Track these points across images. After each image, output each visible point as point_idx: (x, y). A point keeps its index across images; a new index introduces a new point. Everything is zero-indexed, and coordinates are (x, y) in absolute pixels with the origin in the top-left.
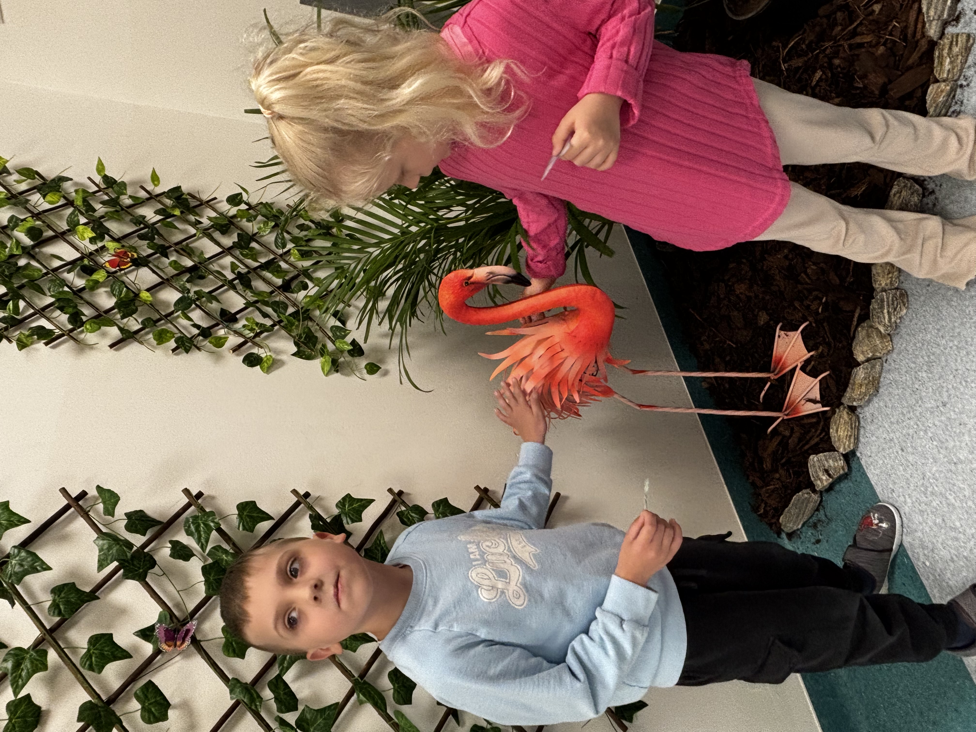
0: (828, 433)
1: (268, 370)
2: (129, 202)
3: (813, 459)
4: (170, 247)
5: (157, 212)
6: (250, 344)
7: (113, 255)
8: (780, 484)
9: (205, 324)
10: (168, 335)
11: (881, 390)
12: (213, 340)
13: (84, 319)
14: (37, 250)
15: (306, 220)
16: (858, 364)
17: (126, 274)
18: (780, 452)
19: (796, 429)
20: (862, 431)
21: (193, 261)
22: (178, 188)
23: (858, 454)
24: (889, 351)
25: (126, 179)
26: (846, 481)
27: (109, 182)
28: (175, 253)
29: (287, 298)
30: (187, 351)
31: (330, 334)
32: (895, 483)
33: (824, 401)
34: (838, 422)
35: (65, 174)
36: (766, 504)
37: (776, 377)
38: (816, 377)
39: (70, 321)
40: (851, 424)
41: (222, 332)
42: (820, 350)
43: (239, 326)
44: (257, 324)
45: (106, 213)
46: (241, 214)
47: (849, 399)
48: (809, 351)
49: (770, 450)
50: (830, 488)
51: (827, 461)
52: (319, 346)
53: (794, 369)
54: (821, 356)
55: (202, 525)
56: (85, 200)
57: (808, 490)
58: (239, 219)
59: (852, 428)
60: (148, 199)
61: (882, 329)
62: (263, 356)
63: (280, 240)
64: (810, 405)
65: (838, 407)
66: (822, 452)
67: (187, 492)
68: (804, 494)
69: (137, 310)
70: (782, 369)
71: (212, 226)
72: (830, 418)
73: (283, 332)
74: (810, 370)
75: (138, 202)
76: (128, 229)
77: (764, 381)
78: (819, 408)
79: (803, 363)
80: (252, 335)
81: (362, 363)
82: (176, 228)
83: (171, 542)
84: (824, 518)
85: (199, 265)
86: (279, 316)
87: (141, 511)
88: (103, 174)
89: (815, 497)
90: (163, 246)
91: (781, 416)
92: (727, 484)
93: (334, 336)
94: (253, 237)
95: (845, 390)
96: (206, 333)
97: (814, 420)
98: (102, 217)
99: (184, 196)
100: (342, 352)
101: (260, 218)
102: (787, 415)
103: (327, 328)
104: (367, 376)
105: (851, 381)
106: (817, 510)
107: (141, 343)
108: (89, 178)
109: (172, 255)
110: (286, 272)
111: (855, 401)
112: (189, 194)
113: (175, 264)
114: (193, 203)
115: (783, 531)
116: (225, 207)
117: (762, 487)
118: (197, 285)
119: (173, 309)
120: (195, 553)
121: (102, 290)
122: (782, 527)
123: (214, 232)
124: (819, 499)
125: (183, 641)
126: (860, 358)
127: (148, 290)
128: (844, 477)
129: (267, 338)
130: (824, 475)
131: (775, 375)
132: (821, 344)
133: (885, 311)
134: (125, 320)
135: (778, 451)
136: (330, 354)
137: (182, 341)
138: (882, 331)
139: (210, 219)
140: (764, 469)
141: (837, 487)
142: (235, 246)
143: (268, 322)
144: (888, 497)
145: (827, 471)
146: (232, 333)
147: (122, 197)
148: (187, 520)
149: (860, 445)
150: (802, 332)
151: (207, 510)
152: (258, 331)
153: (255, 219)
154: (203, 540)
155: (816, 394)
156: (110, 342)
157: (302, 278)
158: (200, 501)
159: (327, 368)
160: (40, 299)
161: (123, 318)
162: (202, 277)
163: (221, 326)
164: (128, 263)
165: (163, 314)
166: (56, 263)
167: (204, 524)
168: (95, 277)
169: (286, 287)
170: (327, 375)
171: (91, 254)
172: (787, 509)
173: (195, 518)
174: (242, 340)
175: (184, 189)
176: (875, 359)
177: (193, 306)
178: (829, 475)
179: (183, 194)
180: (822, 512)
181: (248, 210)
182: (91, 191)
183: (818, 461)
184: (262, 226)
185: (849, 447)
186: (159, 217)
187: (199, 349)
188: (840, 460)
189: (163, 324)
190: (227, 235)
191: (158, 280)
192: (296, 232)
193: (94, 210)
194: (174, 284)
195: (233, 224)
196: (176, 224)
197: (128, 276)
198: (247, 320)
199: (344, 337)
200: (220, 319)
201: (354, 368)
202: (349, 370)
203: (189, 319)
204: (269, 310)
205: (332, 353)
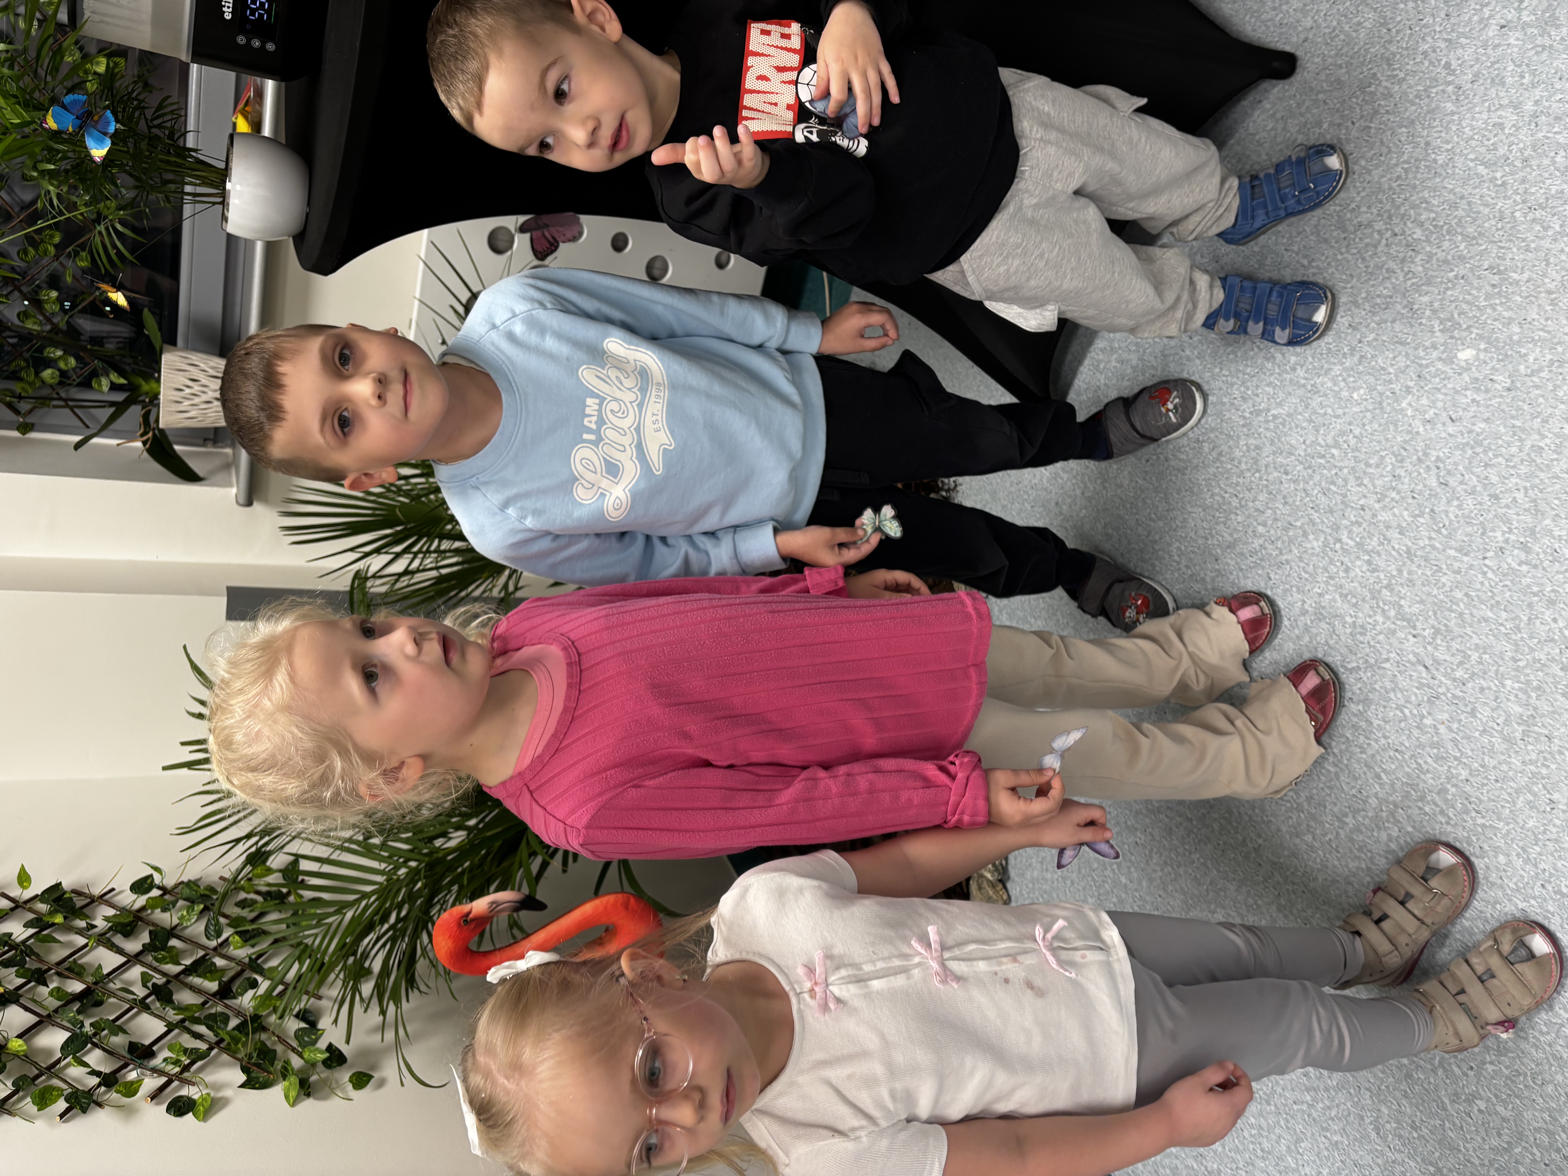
1: (206, 1116)
4: (50, 969)
5: (28, 925)
6: (176, 1083)
9: (106, 1069)
10: (55, 1093)
12: (121, 1089)
15: (249, 893)
21: (85, 982)
22: (57, 886)
28: (55, 978)
29: (227, 1006)
30: (84, 1111)
31: (295, 1044)
41: (133, 1075)
43: (157, 1062)
44: (185, 1051)
46: (152, 904)
52: (279, 1065)
58: (150, 911)
60: (12, 909)
62: (197, 1096)
63: (212, 928)
71: (110, 929)
73: (225, 1057)
80: (177, 1069)
81: (345, 1074)
82: (58, 941)
85: (93, 987)
86: (216, 1035)
90: (38, 970)
93: (300, 1045)
94: (172, 932)
96: (110, 1080)
99: (66, 896)
100: (313, 1065)
101: (181, 903)
103: (289, 1037)
104: (352, 1093)
107: (13, 1114)
109: (53, 981)
110: (223, 970)
112: (74, 891)
113: (58, 993)
114: (79, 902)
116: (128, 899)
118: (93, 1014)
119: (58, 1056)
123: (113, 935)
127: (20, 1036)
129: (201, 1069)
136: (296, 1073)
137: (76, 1098)
139: (107, 919)
142: (146, 948)
143: (202, 1047)
146: (148, 1073)
152: (188, 1061)
153: (174, 907)
157: (247, 974)
159: (293, 1094)
162: (99, 1003)
163: (131, 1067)
165: (45, 1065)
169: (225, 992)
170: (293, 1104)
174: (164, 1080)
175: (66, 885)
177: (89, 1046)
179: (65, 893)
181: (162, 895)
184: (184, 913)
186: (31, 931)
187: (100, 1105)
189: (45, 1081)
190: (132, 937)
191: (33, 1019)
192: (235, 911)
194: (59, 1021)
195: (141, 919)
196: (57, 936)
198: (170, 1050)
199: (315, 1042)
200: (129, 1056)
201: (334, 1085)
202: (327, 1089)
203: (86, 1065)
204: (202, 1029)
205: (301, 1070)
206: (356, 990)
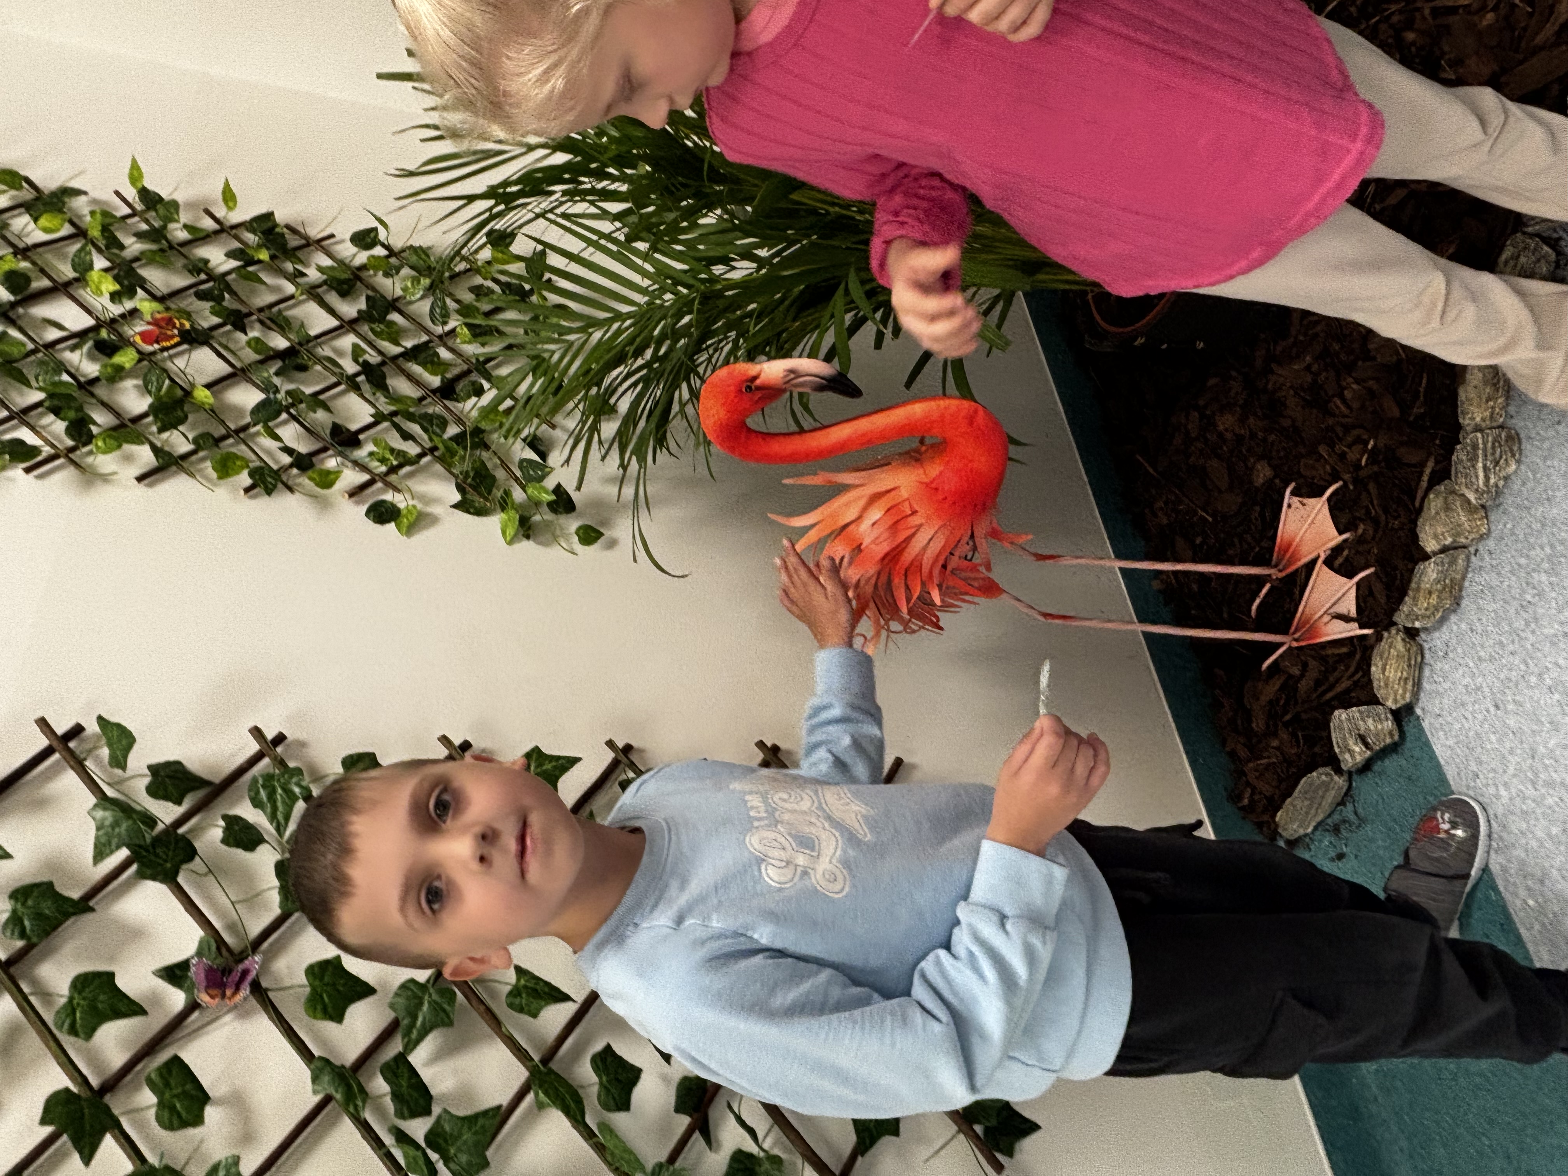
0: (1367, 673)
1: (410, 530)
2: (182, 235)
3: (1340, 716)
4: (250, 314)
5: (230, 255)
6: (379, 485)
7: (149, 323)
8: (1281, 758)
9: (303, 448)
10: (239, 463)
11: (1464, 603)
12: (315, 476)
13: (95, 429)
14: (21, 310)
15: (485, 279)
16: (1426, 557)
17: (171, 357)
18: (1282, 702)
19: (1312, 663)
20: (1427, 672)
21: (288, 339)
22: (269, 216)
23: (1418, 711)
24: (1482, 536)
25: (180, 197)
26: (1395, 756)
27: (150, 199)
28: (258, 325)
29: (446, 407)
30: (269, 492)
31: (519, 474)
32: (1480, 763)
33: (1363, 617)
34: (1385, 655)
35: (75, 184)
36: (1254, 789)
37: (1281, 575)
38: (1350, 576)
39: (69, 431)
40: (1409, 659)
41: (331, 463)
42: (1360, 531)
43: (361, 453)
44: (392, 450)
45: (143, 253)
46: (373, 264)
47: (1407, 616)
48: (1340, 533)
49: (1264, 699)
50: (1366, 767)
51: (1363, 720)
52: (498, 493)
53: (1314, 562)
54: (1360, 540)
55: (280, 791)
56: (106, 229)
57: (1328, 770)
58: (371, 272)
59: (1409, 666)
60: (216, 233)
61: (1472, 497)
62: (402, 505)
63: (438, 310)
64: (1339, 625)
65: (1387, 628)
66: (1357, 705)
67: (256, 732)
68: (1319, 776)
69: (186, 417)
70: (1290, 563)
71: (325, 282)
72: (1372, 648)
73: (438, 467)
74: (1341, 565)
75: (201, 237)
76: (180, 281)
77: (1260, 581)
78: (1354, 630)
79: (1328, 552)
80: (383, 469)
81: (572, 524)
82: (263, 283)
83: (225, 817)
84: (1352, 817)
85: (298, 347)
86: (431, 440)
87: (178, 763)
88: (140, 186)
89: (1340, 781)
90: (238, 312)
91: (1286, 642)
92: (1187, 753)
93: (524, 478)
94: (394, 305)
95: (1400, 600)
96: (303, 463)
97: (1344, 650)
98: (137, 259)
99: (278, 230)
100: (537, 504)
101: (406, 271)
102: (1296, 640)
103: (512, 463)
104: (579, 548)
105: (1413, 585)
106: (1342, 803)
107: (192, 475)
108: (117, 193)
109: (252, 328)
110: (447, 365)
111: (1417, 619)
112: (288, 227)
113: (257, 345)
114: (293, 242)
115: (1281, 836)
116: (347, 250)
117: (1249, 761)
118: (291, 381)
119: (248, 419)
120: (266, 837)
121: (129, 384)
122: (1280, 830)
123: (328, 291)
124: (1346, 785)
125: (237, 989)
126: (1430, 545)
127: (208, 386)
128: (1393, 749)
129: (410, 475)
130: (1356, 744)
131: (1280, 571)
132: (1361, 520)
133: (1480, 465)
134: (165, 435)
135: (1278, 700)
136: (517, 508)
137: (262, 475)
138: (1473, 501)
139: (320, 269)
140: (1252, 728)
141: (1377, 767)
142: (362, 316)
143: (413, 450)
144: (1468, 787)
145: (1363, 739)
146: (350, 464)
147: (172, 226)
148: (255, 780)
149: (1422, 695)
150: (1329, 500)
151: (292, 764)
152: (395, 463)
153: (397, 273)
154: (280, 816)
155: (1349, 606)
156: (138, 471)
157: (474, 376)
158: (279, 749)
159: (510, 532)
160: (22, 394)
161: (161, 430)
162: (303, 368)
163: (330, 452)
164: (172, 337)
165: (233, 427)
166: (53, 334)
167: (284, 789)
168: (118, 359)
169: (447, 391)
170: (510, 543)
171: (113, 321)
172: (1289, 800)
173: (268, 778)
174: (365, 477)
175: (281, 217)
176: (1456, 548)
177: (284, 416)
178: (1366, 745)
179: (276, 225)
180: (1350, 807)
181: (387, 257)
182: (119, 214)
183: (1349, 719)
184: (409, 284)
185: (1404, 698)
186: (233, 264)
187: (290, 489)
188: (1387, 719)
189: (232, 445)
190: (349, 298)
191: (226, 369)
192: (468, 297)
193: (122, 247)
194: (254, 378)
195: (360, 279)
196: (263, 276)
197: (176, 361)
198: (376, 444)
199: (541, 479)
200: (330, 441)
201: (558, 532)
202: (549, 536)
203: (277, 438)
204: (415, 429)
205: (521, 505)
206: (595, 428)
